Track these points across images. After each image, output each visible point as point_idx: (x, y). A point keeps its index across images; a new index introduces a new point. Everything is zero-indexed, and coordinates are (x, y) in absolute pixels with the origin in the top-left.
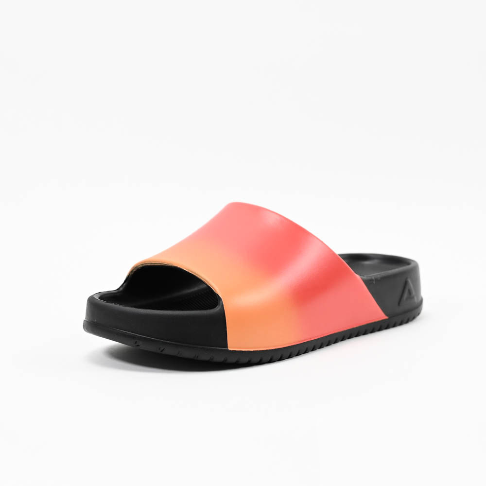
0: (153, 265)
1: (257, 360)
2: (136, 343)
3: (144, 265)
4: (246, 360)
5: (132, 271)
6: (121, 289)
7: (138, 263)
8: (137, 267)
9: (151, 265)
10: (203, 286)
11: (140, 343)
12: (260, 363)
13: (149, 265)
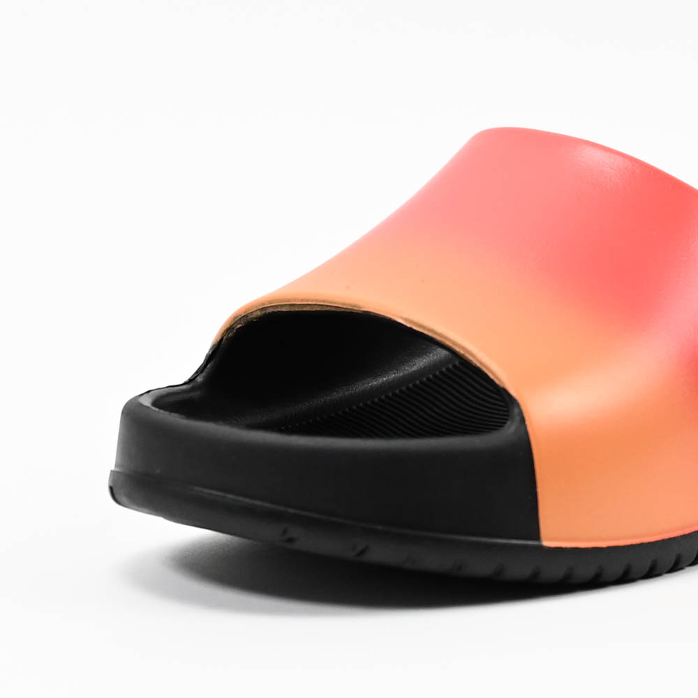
0: (296, 309)
1: (617, 570)
2: (285, 532)
3: (270, 310)
4: (587, 572)
5: (229, 330)
6: (199, 379)
7: (251, 305)
8: (246, 316)
9: (293, 309)
10: (439, 354)
11: (296, 532)
12: (625, 578)
13: (284, 309)
